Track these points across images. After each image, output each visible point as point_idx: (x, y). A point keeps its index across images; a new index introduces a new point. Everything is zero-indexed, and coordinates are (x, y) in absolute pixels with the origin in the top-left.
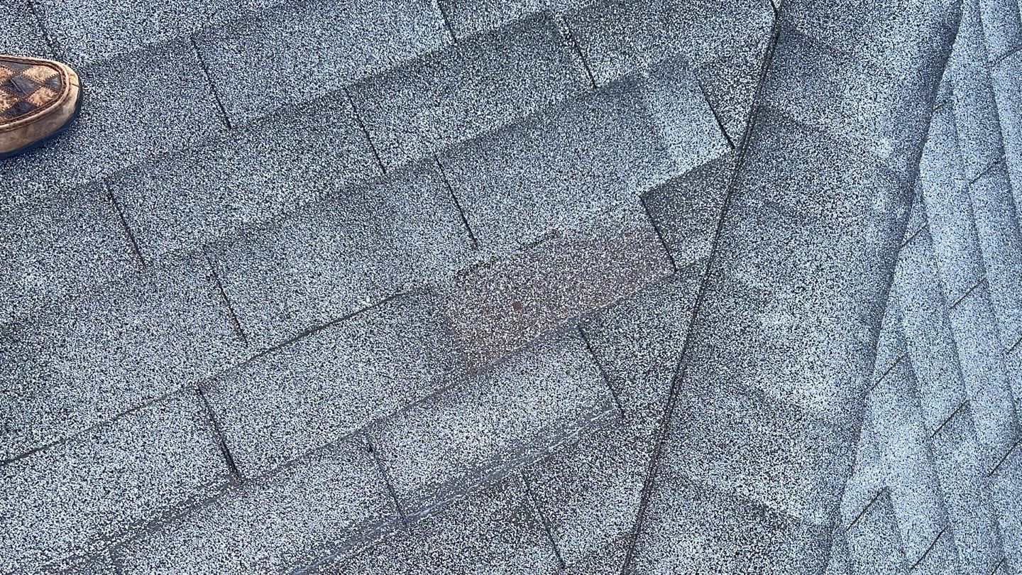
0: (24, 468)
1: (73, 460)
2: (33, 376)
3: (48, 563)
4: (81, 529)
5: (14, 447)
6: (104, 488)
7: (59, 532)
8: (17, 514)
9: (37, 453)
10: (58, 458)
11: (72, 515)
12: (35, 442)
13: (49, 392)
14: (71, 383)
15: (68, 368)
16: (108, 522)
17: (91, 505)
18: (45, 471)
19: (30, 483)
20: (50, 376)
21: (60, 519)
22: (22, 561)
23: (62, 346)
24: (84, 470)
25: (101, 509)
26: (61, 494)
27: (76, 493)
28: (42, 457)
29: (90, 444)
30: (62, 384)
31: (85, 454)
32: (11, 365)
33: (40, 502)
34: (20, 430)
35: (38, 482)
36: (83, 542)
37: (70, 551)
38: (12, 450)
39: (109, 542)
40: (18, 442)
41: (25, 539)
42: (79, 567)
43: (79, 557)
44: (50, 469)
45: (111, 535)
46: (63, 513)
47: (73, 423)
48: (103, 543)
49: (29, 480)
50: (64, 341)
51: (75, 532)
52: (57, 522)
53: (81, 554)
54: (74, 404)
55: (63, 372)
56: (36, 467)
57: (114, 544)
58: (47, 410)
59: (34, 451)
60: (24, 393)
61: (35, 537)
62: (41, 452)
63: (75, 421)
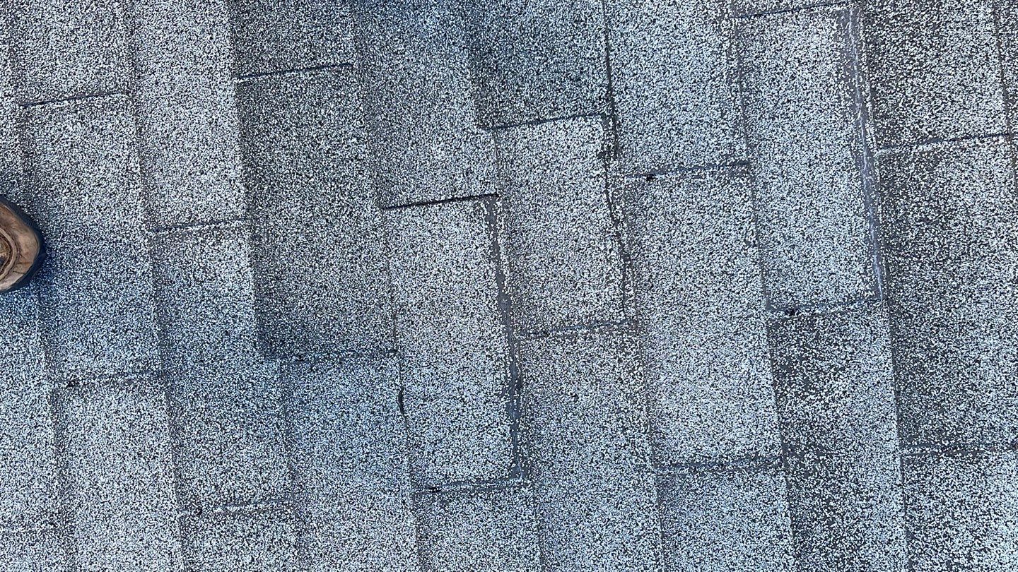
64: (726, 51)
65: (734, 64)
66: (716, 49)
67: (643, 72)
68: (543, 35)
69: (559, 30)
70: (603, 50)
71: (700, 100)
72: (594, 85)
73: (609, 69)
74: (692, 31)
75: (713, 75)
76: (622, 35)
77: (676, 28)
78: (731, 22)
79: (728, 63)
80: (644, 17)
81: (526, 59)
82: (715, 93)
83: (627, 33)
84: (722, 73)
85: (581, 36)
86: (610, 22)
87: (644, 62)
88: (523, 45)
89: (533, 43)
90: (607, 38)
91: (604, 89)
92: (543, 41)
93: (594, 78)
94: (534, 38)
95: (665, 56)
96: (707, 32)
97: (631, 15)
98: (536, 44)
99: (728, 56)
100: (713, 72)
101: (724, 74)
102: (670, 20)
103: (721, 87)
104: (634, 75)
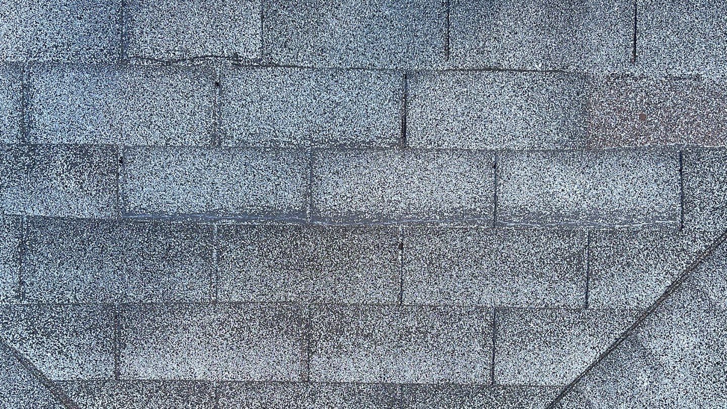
0: (285, 75)
1: (314, 83)
2: (313, 19)
3: (275, 139)
4: (301, 128)
5: (285, 59)
6: (324, 109)
7: (289, 123)
8: (270, 100)
9: (296, 68)
10: (306, 77)
11: (300, 117)
12: (297, 61)
13: (318, 34)
14: (332, 34)
15: (334, 24)
16: (318, 132)
17: (313, 116)
18: (296, 82)
19: (285, 85)
20: (322, 23)
21: (292, 115)
22: (262, 130)
23: (337, 8)
24: (318, 92)
25: (317, 122)
26: (299, 100)
27: (307, 105)
28: (298, 72)
29: (327, 78)
30: (327, 32)
31: (322, 82)
32: (303, 6)
33: (285, 99)
34: (292, 50)
35: (289, 87)
36: (299, 136)
37: (290, 138)
38: (283, 60)
39: (313, 144)
40: (288, 56)
41: (268, 118)
42: (291, 150)
43: (293, 144)
44: (299, 82)
45: (316, 140)
46: (295, 113)
47: (323, 60)
48: (309, 142)
49: (285, 83)
50: (339, 5)
51: (297, 128)
52: (290, 116)
53: (295, 143)
54: (329, 48)
55: (330, 25)
56: (292, 77)
57: (315, 146)
58: (312, 44)
59: (294, 66)
60: (303, 28)
61: (274, 119)
62: (299, 69)
63: (325, 60)
64: (291, 141)
65: (282, 145)
66: (293, 135)
67: (284, 88)
68: (317, 28)
69: (318, 38)
70: (302, 65)
71: (262, 121)
72: (281, 56)
73: (289, 67)
74: (306, 122)
75: (277, 132)
76: (309, 77)
77: (309, 112)
78: (309, 147)
79: (284, 141)
80: (319, 93)
81: (303, 15)
82: (266, 131)
83: (310, 81)
84: (278, 137)
85: (312, 51)
86: (319, 71)
87: (290, 89)
88: (312, 14)
89: (313, 21)
90: (308, 67)
91: (277, 62)
92: (313, 27)
93: (285, 56)
94: (316, 22)
95: (292, 102)
96: (304, 131)
97: (321, 85)
98: (312, 22)
99: (288, 142)
100: (279, 132)
101: (277, 138)
102: (315, 109)
103: (269, 136)
104: (283, 82)
